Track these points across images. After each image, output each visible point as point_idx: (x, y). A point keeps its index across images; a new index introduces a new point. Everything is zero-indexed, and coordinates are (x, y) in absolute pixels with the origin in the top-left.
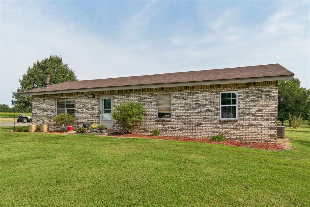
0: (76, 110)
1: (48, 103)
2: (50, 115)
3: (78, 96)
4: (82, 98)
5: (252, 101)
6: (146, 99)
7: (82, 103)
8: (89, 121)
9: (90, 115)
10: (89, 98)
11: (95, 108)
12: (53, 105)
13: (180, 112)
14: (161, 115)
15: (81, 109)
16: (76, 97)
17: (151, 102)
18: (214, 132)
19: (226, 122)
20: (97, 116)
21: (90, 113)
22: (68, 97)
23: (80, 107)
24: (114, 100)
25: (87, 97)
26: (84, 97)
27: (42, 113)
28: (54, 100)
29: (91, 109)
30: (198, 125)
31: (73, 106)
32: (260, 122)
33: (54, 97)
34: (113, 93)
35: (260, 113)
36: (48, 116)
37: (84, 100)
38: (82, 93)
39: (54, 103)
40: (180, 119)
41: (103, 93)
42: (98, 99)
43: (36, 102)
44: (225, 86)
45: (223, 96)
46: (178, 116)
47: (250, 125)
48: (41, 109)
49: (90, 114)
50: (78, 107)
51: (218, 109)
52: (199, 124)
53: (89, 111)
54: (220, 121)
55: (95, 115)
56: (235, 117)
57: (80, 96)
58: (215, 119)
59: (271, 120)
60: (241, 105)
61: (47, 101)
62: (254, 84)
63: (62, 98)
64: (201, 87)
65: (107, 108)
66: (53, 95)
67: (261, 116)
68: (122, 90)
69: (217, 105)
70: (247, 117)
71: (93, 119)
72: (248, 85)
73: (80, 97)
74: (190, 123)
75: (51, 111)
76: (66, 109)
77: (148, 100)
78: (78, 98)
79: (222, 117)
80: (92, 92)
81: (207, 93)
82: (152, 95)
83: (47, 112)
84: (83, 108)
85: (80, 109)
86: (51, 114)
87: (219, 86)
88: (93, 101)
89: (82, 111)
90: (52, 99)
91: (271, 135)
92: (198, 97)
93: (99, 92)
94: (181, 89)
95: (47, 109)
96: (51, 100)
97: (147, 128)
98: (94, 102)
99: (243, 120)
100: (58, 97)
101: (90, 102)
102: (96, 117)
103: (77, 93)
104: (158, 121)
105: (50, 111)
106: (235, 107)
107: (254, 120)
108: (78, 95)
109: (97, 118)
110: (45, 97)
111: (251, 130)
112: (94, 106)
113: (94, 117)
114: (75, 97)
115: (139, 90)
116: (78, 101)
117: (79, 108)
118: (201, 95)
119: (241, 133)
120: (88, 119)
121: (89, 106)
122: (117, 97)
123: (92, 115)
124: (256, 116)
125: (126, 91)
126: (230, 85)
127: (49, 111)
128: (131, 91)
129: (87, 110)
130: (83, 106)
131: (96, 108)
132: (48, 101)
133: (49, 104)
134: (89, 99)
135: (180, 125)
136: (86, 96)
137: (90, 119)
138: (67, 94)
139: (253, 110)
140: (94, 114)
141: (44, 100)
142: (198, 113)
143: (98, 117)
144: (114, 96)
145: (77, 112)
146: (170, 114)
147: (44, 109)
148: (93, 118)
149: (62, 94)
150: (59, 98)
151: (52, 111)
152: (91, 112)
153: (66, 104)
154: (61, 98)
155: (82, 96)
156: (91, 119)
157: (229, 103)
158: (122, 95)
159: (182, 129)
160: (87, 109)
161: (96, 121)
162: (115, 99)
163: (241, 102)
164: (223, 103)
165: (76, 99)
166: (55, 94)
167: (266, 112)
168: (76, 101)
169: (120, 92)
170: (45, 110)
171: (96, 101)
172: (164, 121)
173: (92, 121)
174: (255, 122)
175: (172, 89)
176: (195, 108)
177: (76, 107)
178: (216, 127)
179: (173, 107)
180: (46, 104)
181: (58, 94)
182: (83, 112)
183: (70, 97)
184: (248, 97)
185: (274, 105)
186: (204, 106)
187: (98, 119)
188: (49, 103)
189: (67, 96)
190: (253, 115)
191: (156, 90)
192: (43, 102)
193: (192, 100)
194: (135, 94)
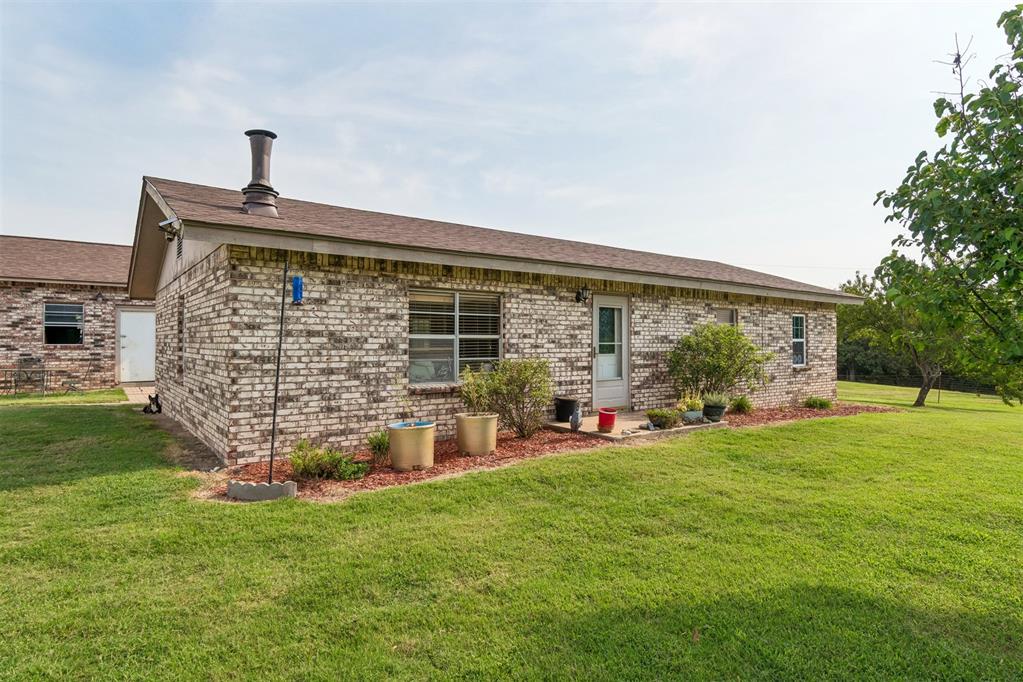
0: (513, 341)
1: (364, 304)
2: (378, 364)
3: (521, 286)
4: (535, 297)
5: (819, 333)
6: (699, 319)
7: (535, 317)
8: (560, 384)
9: (563, 364)
10: (561, 299)
11: (579, 337)
12: (392, 317)
15: (532, 341)
16: (514, 290)
18: (787, 393)
19: (798, 371)
20: (585, 364)
21: (564, 355)
22: (478, 288)
23: (526, 332)
24: (633, 313)
25: (554, 295)
26: (545, 292)
27: (319, 354)
28: (399, 289)
29: (567, 341)
30: (771, 381)
31: (495, 326)
32: (825, 369)
33: (401, 276)
34: (633, 292)
35: (825, 355)
36: (364, 370)
37: (544, 305)
38: (537, 278)
39: (400, 305)
41: (606, 287)
42: (589, 305)
43: (272, 292)
44: (797, 303)
45: (795, 321)
47: (819, 375)
48: (310, 334)
49: (564, 360)
50: (520, 331)
51: (790, 347)
52: (773, 378)
53: (561, 347)
54: (795, 369)
55: (579, 364)
56: (803, 362)
57: (527, 287)
58: (788, 367)
59: (833, 365)
60: (811, 340)
61: (358, 294)
62: (822, 304)
63: (448, 286)
64: (774, 300)
65: (606, 337)
66: (396, 264)
67: (826, 360)
68: (653, 287)
69: (790, 338)
70: (816, 362)
71: (573, 378)
73: (529, 291)
75: (382, 347)
76: (456, 337)
77: (703, 321)
78: (523, 296)
79: (794, 362)
80: (571, 280)
81: (781, 315)
82: (710, 309)
83: (353, 348)
84: (540, 336)
85: (526, 341)
86: (383, 359)
88: (573, 313)
89: (537, 347)
90: (390, 286)
91: (833, 391)
92: (771, 322)
94: (750, 301)
95: (357, 334)
96: (381, 292)
98: (576, 314)
99: (813, 366)
100: (427, 278)
101: (565, 316)
102: (584, 368)
103: (519, 277)
105: (373, 344)
106: (803, 343)
107: (821, 366)
108: (519, 282)
109: (586, 372)
110: (344, 271)
111: (819, 384)
112: (577, 332)
113: (578, 369)
114: (507, 290)
116: (522, 306)
117: (525, 336)
118: (774, 318)
120: (557, 379)
121: (561, 332)
122: (641, 304)
123: (572, 365)
124: (822, 360)
125: (662, 289)
126: (800, 303)
127: (366, 346)
128: (673, 291)
129: (552, 345)
130: (541, 326)
131: (584, 335)
132: (363, 291)
133: (369, 309)
134: (563, 303)
136: (551, 290)
137: (563, 379)
138: (472, 270)
139: (820, 350)
140: (578, 360)
141: (330, 282)
143: (588, 368)
144: (633, 300)
145: (517, 352)
147: (331, 334)
148: (575, 373)
149: (448, 270)
150: (429, 282)
151: (390, 347)
152: (568, 350)
153: (457, 314)
154: (441, 285)
155: (534, 287)
156: (567, 376)
157: (797, 335)
158: (653, 300)
160: (553, 342)
161: (582, 383)
162: (636, 312)
163: (811, 334)
164: (794, 335)
165: (513, 300)
166: (405, 264)
167: (829, 352)
168: (512, 306)
169: (648, 292)
170: (337, 340)
171: (585, 314)
173: (572, 383)
174: (821, 370)
175: (739, 299)
176: (769, 345)
177: (513, 331)
178: (790, 383)
180: (349, 305)
181: (427, 266)
182: (539, 350)
183: (485, 288)
184: (816, 326)
185: (834, 341)
186: (778, 339)
187: (589, 377)
188: (372, 304)
189: (474, 282)
190: (820, 358)
191: (717, 295)
192: (330, 293)
193: (764, 326)
194: (679, 303)
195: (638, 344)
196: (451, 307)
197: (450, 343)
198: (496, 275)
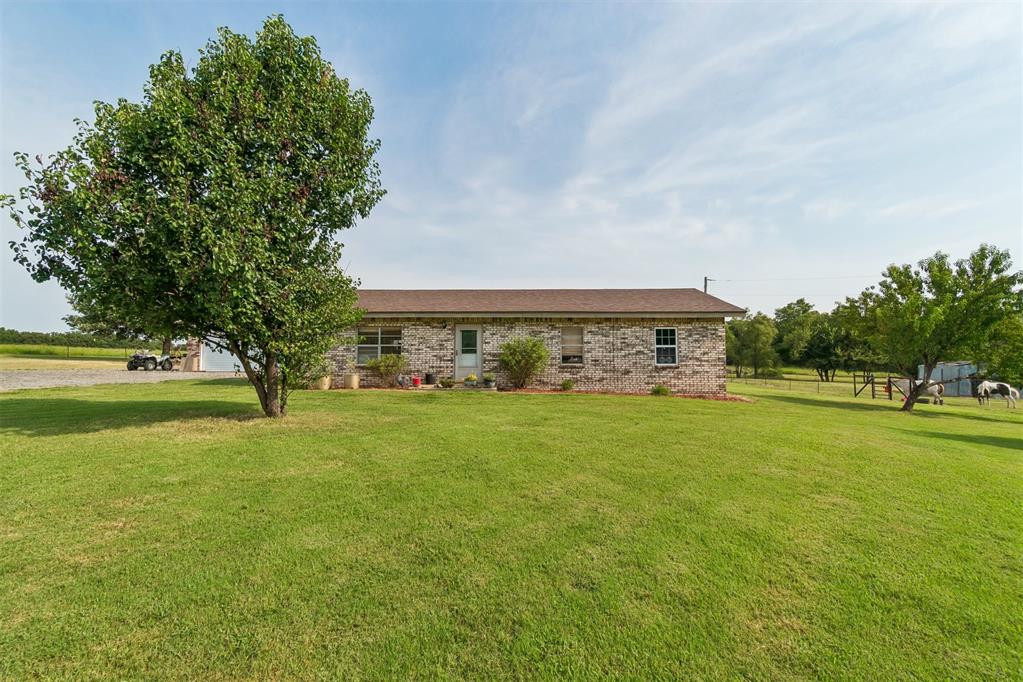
0: (405, 347)
2: (343, 356)
3: (410, 323)
4: (418, 327)
5: (696, 341)
6: (543, 334)
7: (418, 336)
8: (433, 367)
9: (435, 358)
10: (433, 328)
11: (446, 345)
13: (598, 354)
14: (566, 359)
15: (416, 347)
16: (406, 325)
17: (552, 338)
18: (648, 383)
19: (664, 368)
20: (449, 358)
21: (436, 354)
22: (387, 325)
24: (484, 332)
25: (429, 326)
26: (424, 325)
28: (352, 328)
29: (437, 347)
30: (625, 374)
32: (706, 369)
34: (484, 321)
35: (705, 358)
36: (337, 358)
37: (422, 331)
38: (419, 319)
39: (353, 334)
40: (598, 365)
41: (464, 321)
42: (453, 329)
44: (661, 320)
45: (658, 332)
46: (595, 361)
47: (695, 373)
49: (435, 356)
50: (409, 343)
51: (652, 351)
52: (627, 372)
53: (433, 349)
54: (656, 367)
55: (445, 358)
56: (674, 362)
57: (414, 323)
58: (649, 365)
59: (719, 365)
60: (682, 346)
62: (698, 319)
63: (373, 325)
64: (629, 320)
65: (469, 345)
67: (707, 361)
68: (500, 319)
69: (652, 345)
70: (691, 362)
71: (441, 365)
72: (690, 321)
73: (414, 325)
74: (614, 370)
75: (345, 350)
76: (379, 346)
77: (546, 335)
78: (411, 328)
79: (658, 362)
80: (439, 319)
81: (638, 329)
82: (554, 328)
84: (421, 345)
86: (345, 354)
87: (654, 319)
88: (441, 334)
89: (419, 350)
91: (720, 386)
92: (624, 334)
93: (455, 319)
94: (599, 322)
97: (545, 380)
98: (444, 334)
99: (686, 365)
100: (363, 323)
101: (435, 336)
102: (448, 360)
103: (409, 319)
104: (563, 368)
106: (674, 349)
107: (699, 366)
108: (409, 321)
109: (450, 362)
111: (696, 380)
112: (444, 343)
113: (444, 360)
114: (403, 325)
115: (532, 319)
116: (411, 332)
117: (412, 345)
118: (628, 331)
119: (682, 384)
120: (431, 365)
121: (434, 342)
122: (490, 328)
123: (441, 359)
124: (701, 361)
125: (508, 319)
126: (668, 320)
128: (517, 319)
130: (421, 341)
131: (449, 344)
134: (434, 330)
135: (599, 374)
136: (427, 324)
137: (435, 365)
138: (384, 319)
139: (698, 354)
140: (444, 356)
142: (624, 356)
143: (452, 361)
144: (484, 326)
145: (407, 352)
146: (581, 357)
148: (442, 363)
149: (373, 319)
150: (366, 325)
151: (347, 350)
152: (438, 352)
153: (380, 336)
154: (370, 325)
155: (418, 323)
156: (437, 364)
157: (666, 343)
158: (501, 325)
159: (601, 380)
160: (429, 348)
161: (447, 367)
162: (486, 332)
163: (683, 342)
164: (659, 342)
165: (406, 329)
167: (713, 355)
168: (405, 332)
169: (495, 321)
171: (449, 334)
172: (575, 367)
174: (700, 369)
175: (585, 321)
176: (621, 349)
177: (405, 343)
178: (650, 376)
179: (586, 347)
182: (420, 352)
183: (391, 325)
184: (690, 335)
185: (722, 346)
186: (634, 346)
187: (452, 365)
189: (386, 323)
190: (697, 359)
191: (560, 320)
193: (615, 337)
194: (523, 325)
195: (488, 348)
196: (377, 334)
197: (377, 348)
198: (397, 319)
